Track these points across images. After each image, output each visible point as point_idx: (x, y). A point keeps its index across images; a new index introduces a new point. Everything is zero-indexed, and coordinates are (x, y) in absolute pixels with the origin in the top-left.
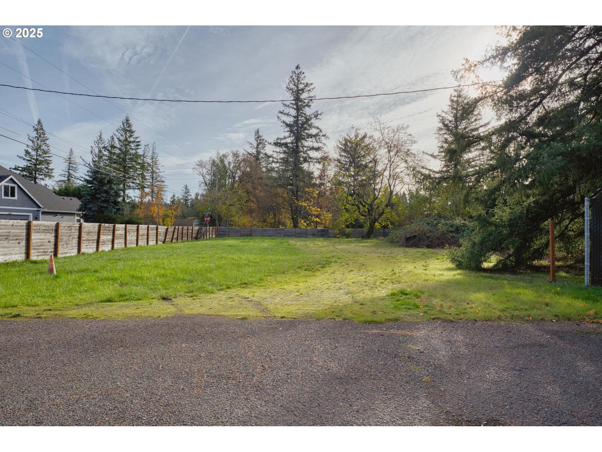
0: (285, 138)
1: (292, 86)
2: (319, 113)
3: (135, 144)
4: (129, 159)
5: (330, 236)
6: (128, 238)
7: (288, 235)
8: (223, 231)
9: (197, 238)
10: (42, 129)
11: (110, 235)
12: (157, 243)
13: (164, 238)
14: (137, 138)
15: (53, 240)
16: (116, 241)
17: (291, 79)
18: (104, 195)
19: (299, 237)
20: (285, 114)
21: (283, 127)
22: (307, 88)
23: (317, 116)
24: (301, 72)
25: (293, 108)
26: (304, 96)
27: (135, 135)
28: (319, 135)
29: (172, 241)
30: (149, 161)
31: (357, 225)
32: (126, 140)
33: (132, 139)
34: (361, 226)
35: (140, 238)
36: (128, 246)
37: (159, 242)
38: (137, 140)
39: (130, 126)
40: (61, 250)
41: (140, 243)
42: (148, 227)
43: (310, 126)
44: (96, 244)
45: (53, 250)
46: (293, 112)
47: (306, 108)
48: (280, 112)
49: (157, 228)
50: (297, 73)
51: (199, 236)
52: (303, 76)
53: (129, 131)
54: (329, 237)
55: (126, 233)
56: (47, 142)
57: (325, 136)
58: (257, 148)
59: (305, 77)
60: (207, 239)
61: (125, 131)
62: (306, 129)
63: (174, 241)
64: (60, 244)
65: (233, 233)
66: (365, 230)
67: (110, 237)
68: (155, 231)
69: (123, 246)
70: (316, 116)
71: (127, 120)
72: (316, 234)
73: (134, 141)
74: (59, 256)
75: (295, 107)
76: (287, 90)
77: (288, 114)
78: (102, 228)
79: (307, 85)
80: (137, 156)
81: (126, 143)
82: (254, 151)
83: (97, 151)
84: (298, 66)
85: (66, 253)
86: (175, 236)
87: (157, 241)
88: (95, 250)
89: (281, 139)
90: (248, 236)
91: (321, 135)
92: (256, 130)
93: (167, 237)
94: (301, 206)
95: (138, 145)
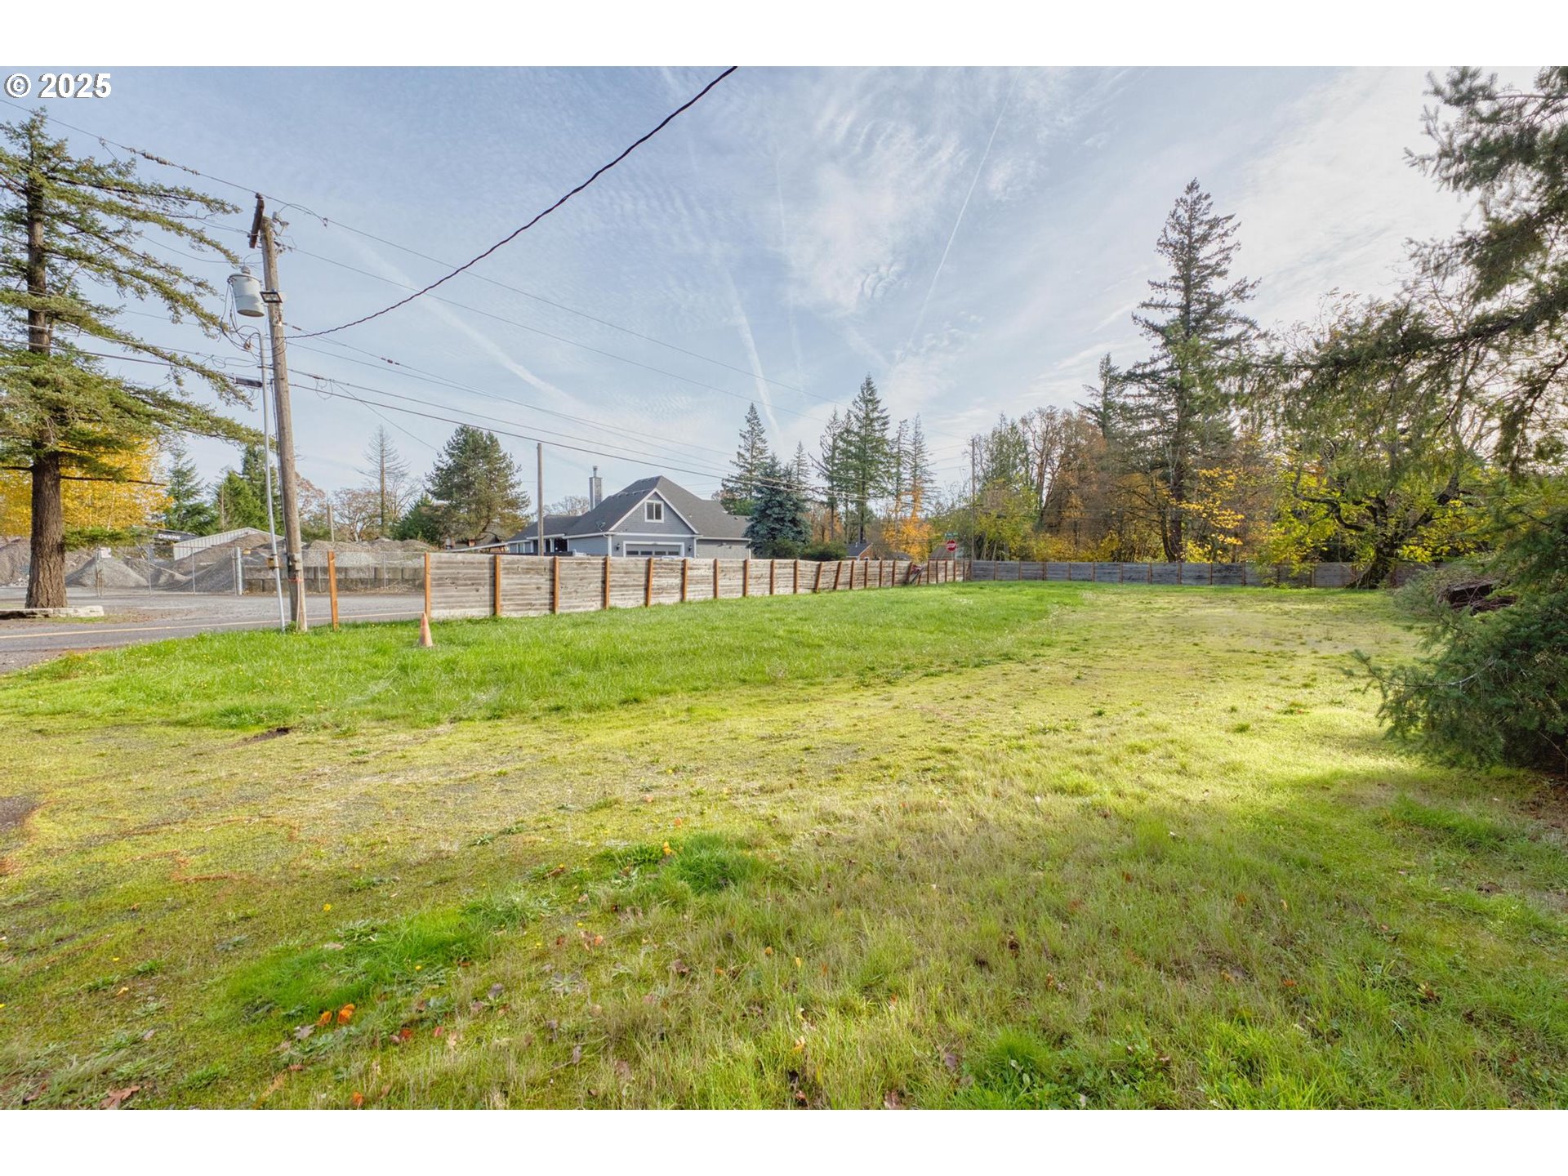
0: (1154, 361)
1: (1174, 236)
2: (1250, 282)
3: (880, 422)
4: (871, 448)
5: (1247, 580)
6: (720, 582)
7: (1154, 578)
8: (982, 569)
9: (905, 583)
10: (756, 418)
11: (676, 577)
12: (795, 591)
13: (813, 582)
14: (882, 411)
15: (546, 586)
16: (688, 588)
17: (1172, 220)
18: (777, 510)
19: (1159, 582)
20: (1156, 306)
21: (1145, 336)
22: (1219, 231)
23: (1243, 290)
24: (1199, 198)
25: (1177, 287)
26: (1206, 253)
27: (881, 407)
28: (1249, 337)
29: (835, 588)
30: (910, 448)
31: (1333, 552)
32: (867, 417)
33: (876, 415)
34: (1348, 555)
35: (750, 581)
36: (721, 596)
37: (800, 590)
38: (884, 415)
39: (872, 392)
40: (561, 602)
41: (752, 591)
42: (772, 563)
43: (1223, 320)
44: (643, 592)
45: (547, 602)
46: (1176, 297)
47: (1215, 279)
48: (1144, 305)
49: (795, 564)
50: (1189, 201)
51: (911, 578)
52: (1205, 203)
53: (870, 401)
54: (1245, 584)
55: (715, 573)
56: (763, 436)
57: (1265, 335)
58: (1105, 394)
59: (1210, 204)
60: (938, 585)
61: (866, 402)
62: (1207, 329)
63: (839, 587)
64: (559, 592)
65: (1004, 574)
66: (1363, 566)
67: (678, 581)
68: (792, 571)
69: (711, 596)
70: (1239, 293)
71: (869, 384)
72: (1207, 575)
73: (878, 418)
74: (558, 611)
75: (1181, 284)
76: (1160, 248)
77: (1162, 306)
78: (653, 566)
79: (1214, 223)
80: (884, 441)
81: (868, 421)
82: (1098, 402)
83: (830, 441)
84: (1193, 184)
85: (574, 607)
86: (842, 579)
87: (795, 587)
88: (642, 602)
89: (1145, 365)
90: (1036, 579)
91: (1254, 336)
92: (1104, 357)
93: (821, 581)
94: (1187, 512)
95: (885, 424)
